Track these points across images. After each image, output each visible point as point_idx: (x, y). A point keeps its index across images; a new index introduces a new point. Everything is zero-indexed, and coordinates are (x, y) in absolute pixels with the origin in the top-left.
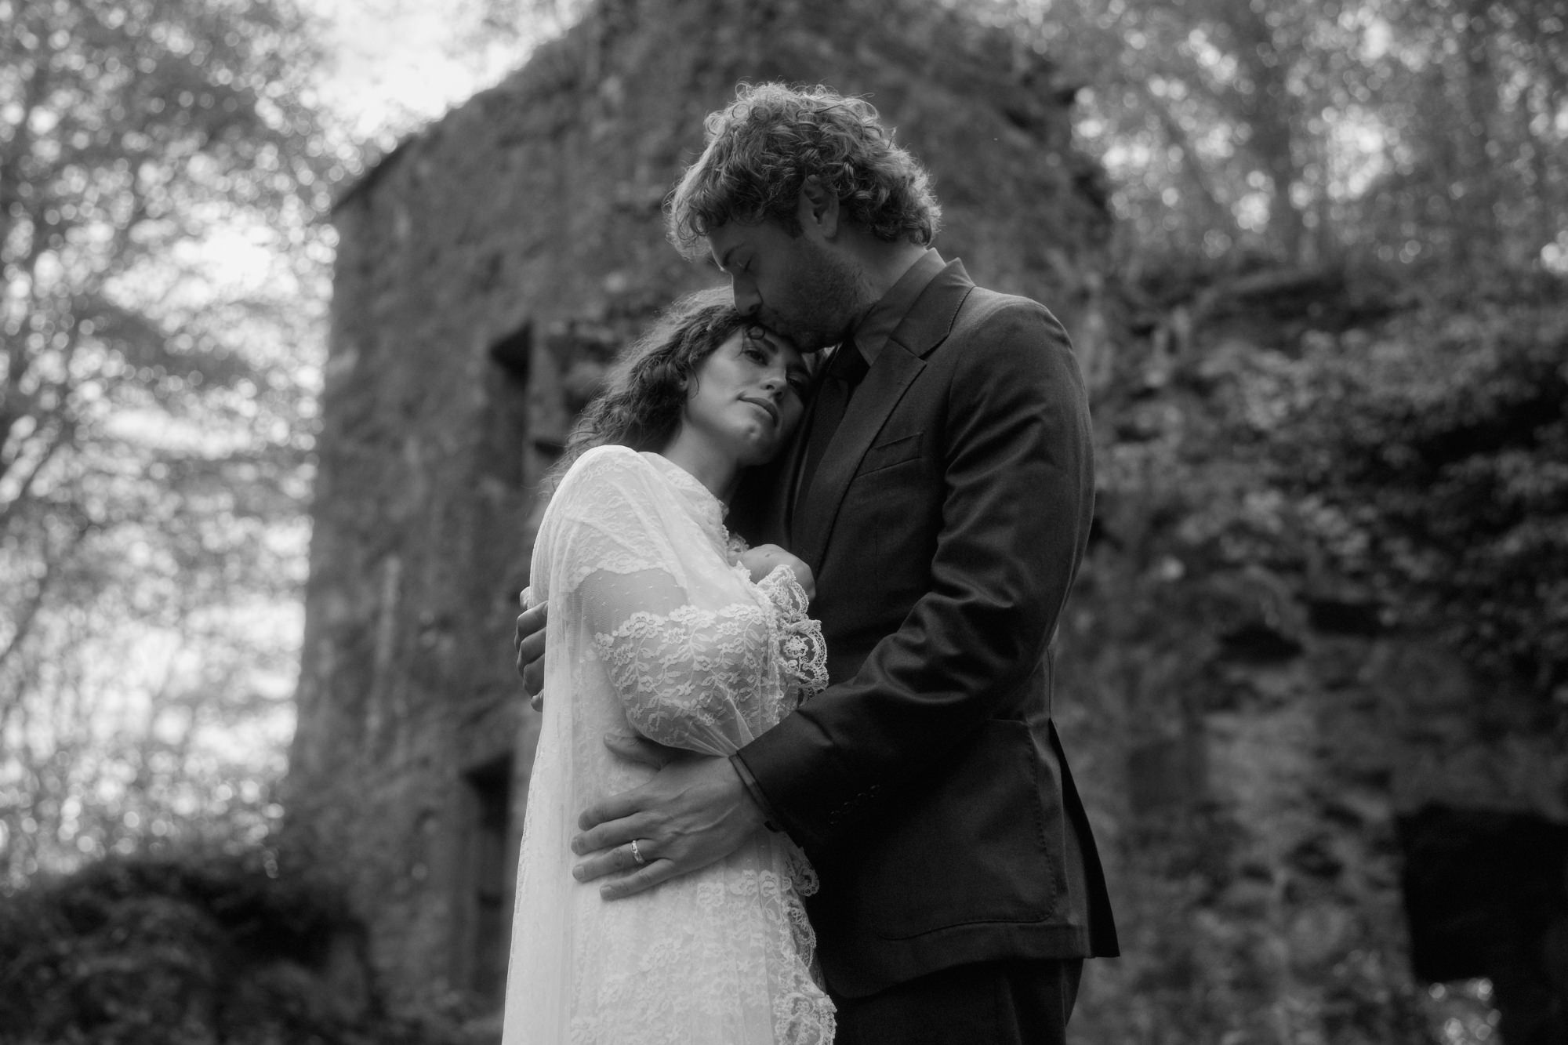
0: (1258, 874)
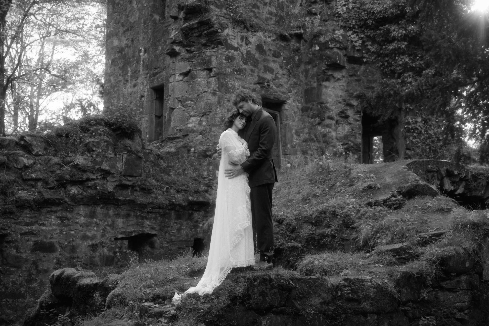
0: (331, 118)
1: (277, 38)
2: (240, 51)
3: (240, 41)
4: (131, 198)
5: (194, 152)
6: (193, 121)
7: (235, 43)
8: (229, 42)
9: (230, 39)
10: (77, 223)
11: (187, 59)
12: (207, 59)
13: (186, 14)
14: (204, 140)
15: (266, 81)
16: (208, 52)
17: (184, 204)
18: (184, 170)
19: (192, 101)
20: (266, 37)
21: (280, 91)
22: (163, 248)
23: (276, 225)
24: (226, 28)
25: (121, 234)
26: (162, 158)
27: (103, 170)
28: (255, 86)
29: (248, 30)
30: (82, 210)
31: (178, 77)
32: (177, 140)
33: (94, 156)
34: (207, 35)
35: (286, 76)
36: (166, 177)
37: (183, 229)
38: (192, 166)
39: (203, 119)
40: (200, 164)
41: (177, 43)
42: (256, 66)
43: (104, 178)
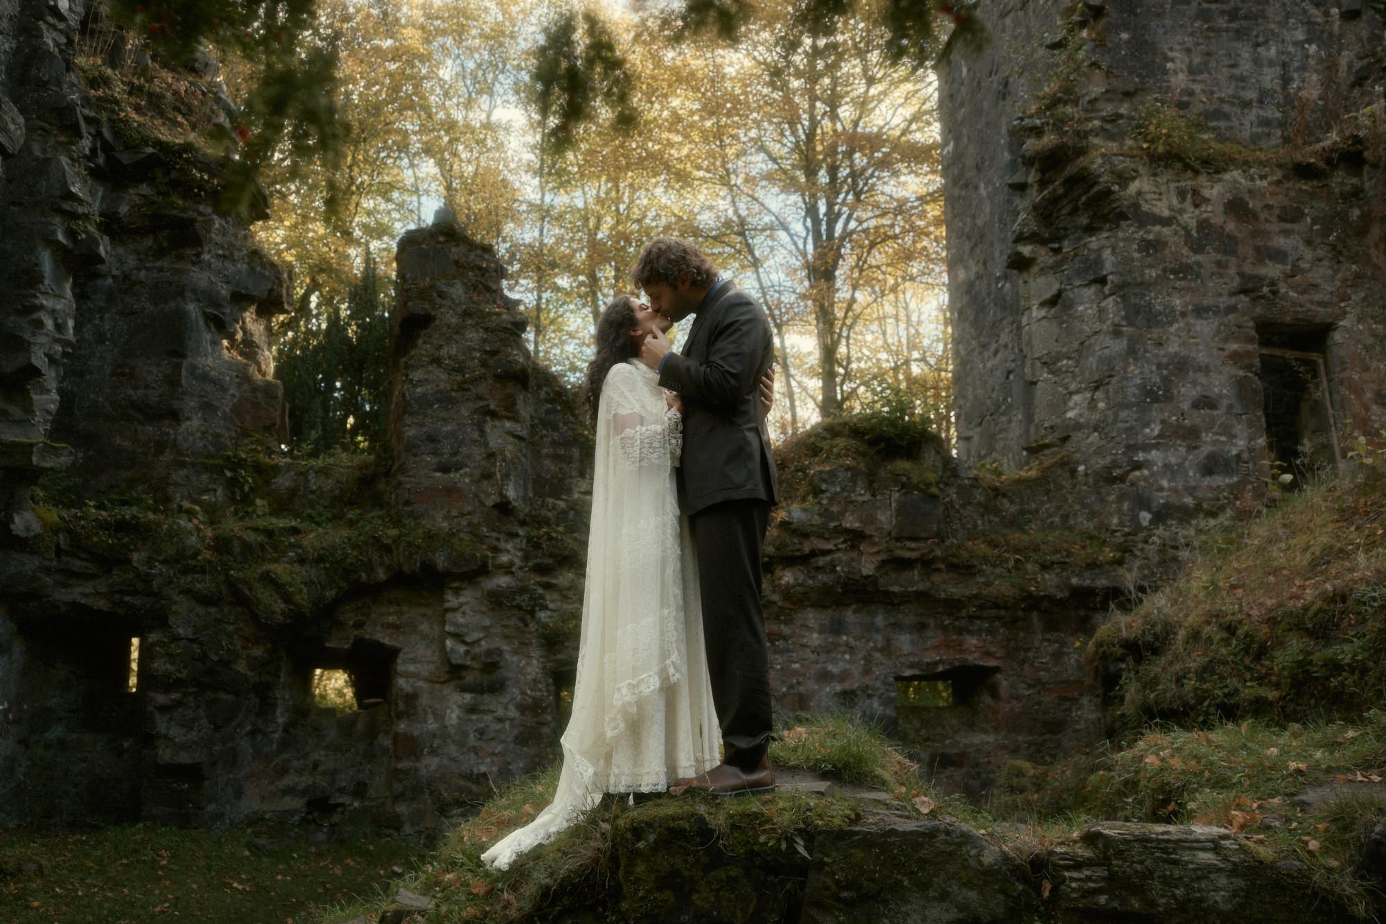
1: (1285, 177)
2: (1179, 225)
3: (1175, 201)
4: (921, 587)
5: (1086, 475)
6: (1076, 404)
7: (1162, 209)
8: (1145, 207)
9: (1146, 201)
10: (804, 646)
11: (1052, 268)
12: (1092, 257)
13: (1042, 171)
14: (1102, 443)
15: (1266, 282)
16: (1094, 242)
17: (1060, 595)
18: (1065, 518)
19: (1069, 358)
20: (1252, 179)
21: (1312, 302)
22: (1018, 698)
23: (1222, 639)
24: (1134, 178)
25: (911, 666)
26: (1004, 495)
27: (847, 531)
28: (1233, 300)
29: (1196, 173)
30: (812, 617)
31: (1036, 313)
32: (1047, 452)
33: (825, 502)
34: (1089, 204)
35: (1326, 263)
36: (1016, 537)
37: (1068, 654)
38: (1084, 506)
39: (1099, 394)
40: (1102, 500)
41: (1026, 239)
42: (1232, 252)
43: (854, 547)
